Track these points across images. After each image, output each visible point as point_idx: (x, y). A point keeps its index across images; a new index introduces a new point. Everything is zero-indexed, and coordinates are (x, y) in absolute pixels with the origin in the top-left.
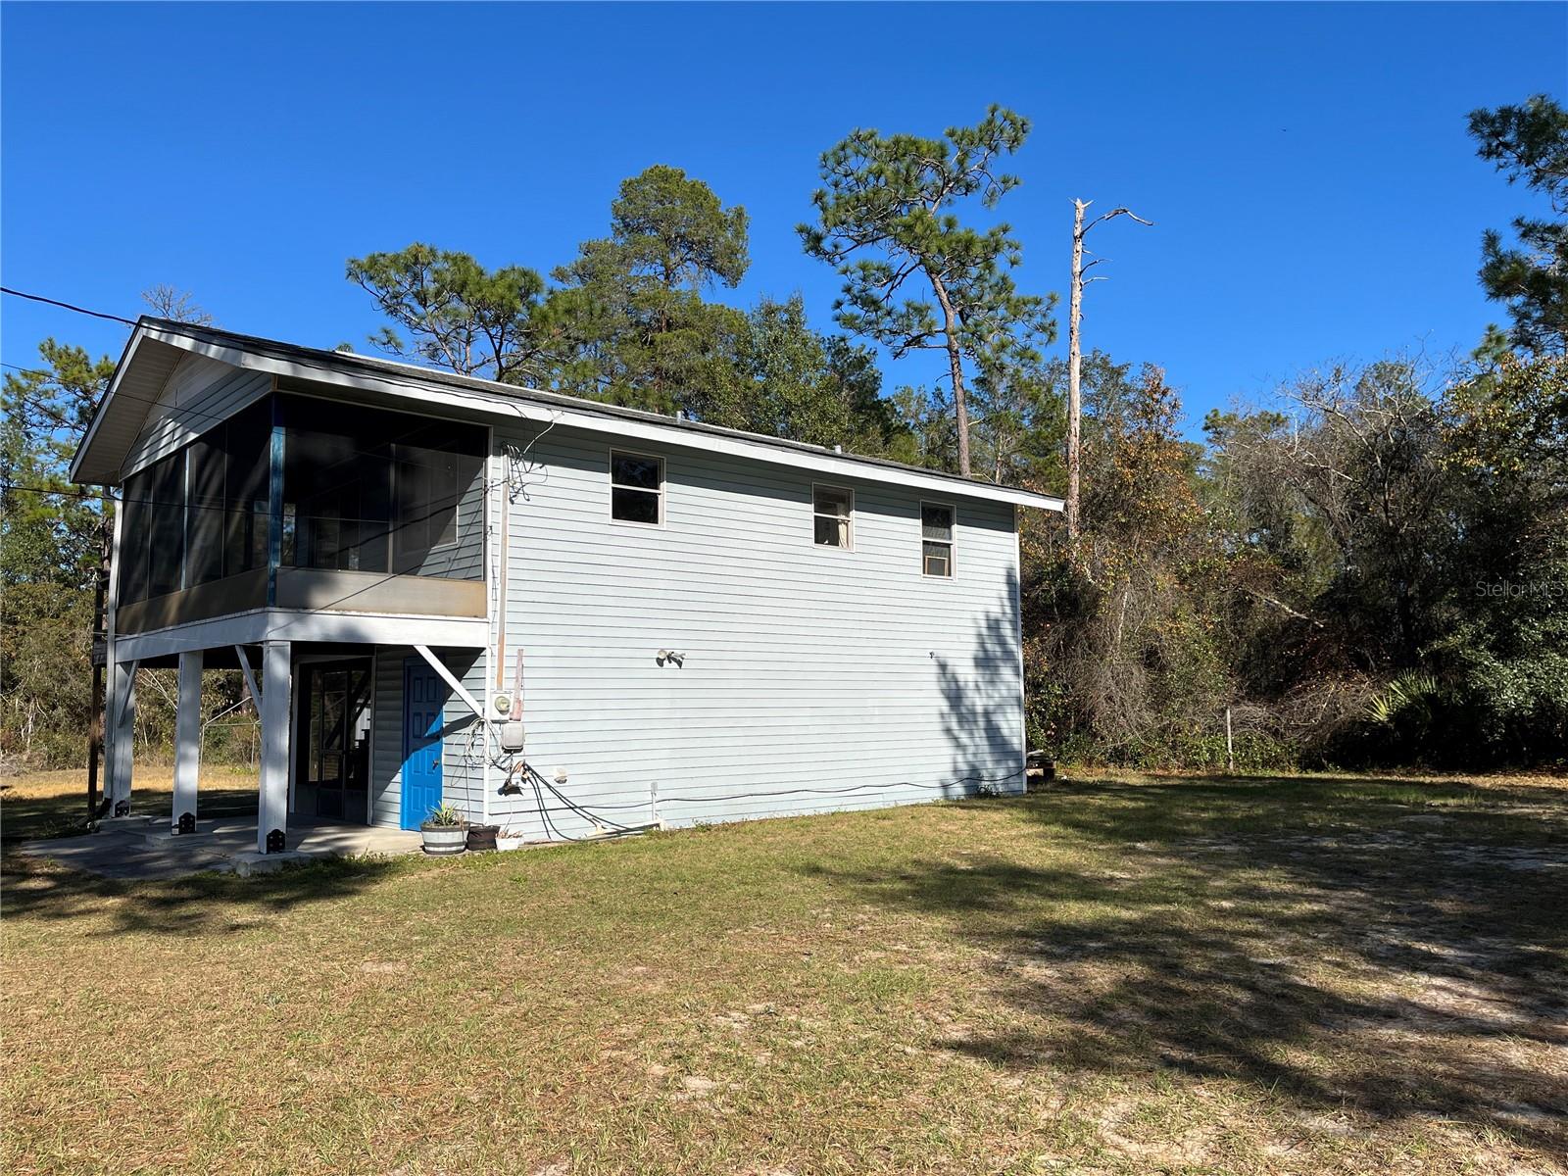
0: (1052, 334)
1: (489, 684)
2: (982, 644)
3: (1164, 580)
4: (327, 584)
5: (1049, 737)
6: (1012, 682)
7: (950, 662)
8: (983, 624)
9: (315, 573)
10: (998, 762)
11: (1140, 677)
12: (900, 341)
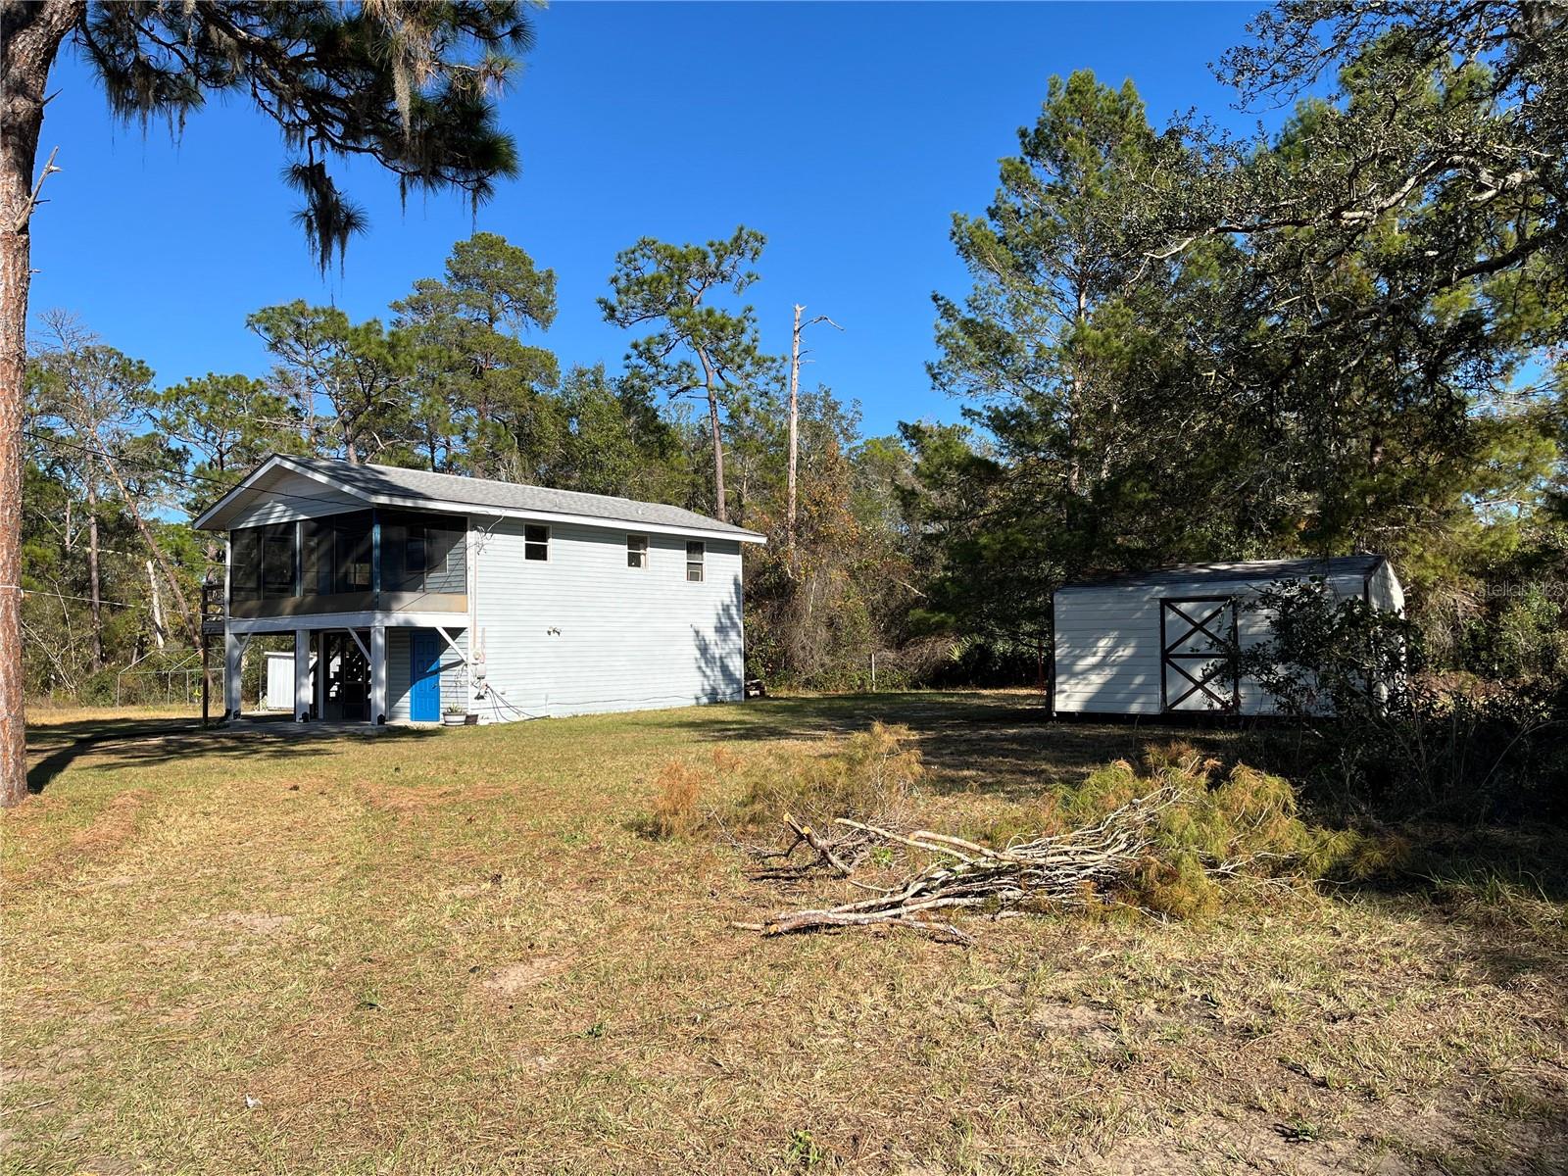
0: (784, 384)
1: (470, 646)
2: (719, 619)
3: (837, 576)
4: (398, 599)
5: (767, 672)
6: (737, 641)
7: (701, 630)
8: (720, 608)
9: (393, 594)
10: (727, 685)
11: (823, 634)
12: (674, 388)
